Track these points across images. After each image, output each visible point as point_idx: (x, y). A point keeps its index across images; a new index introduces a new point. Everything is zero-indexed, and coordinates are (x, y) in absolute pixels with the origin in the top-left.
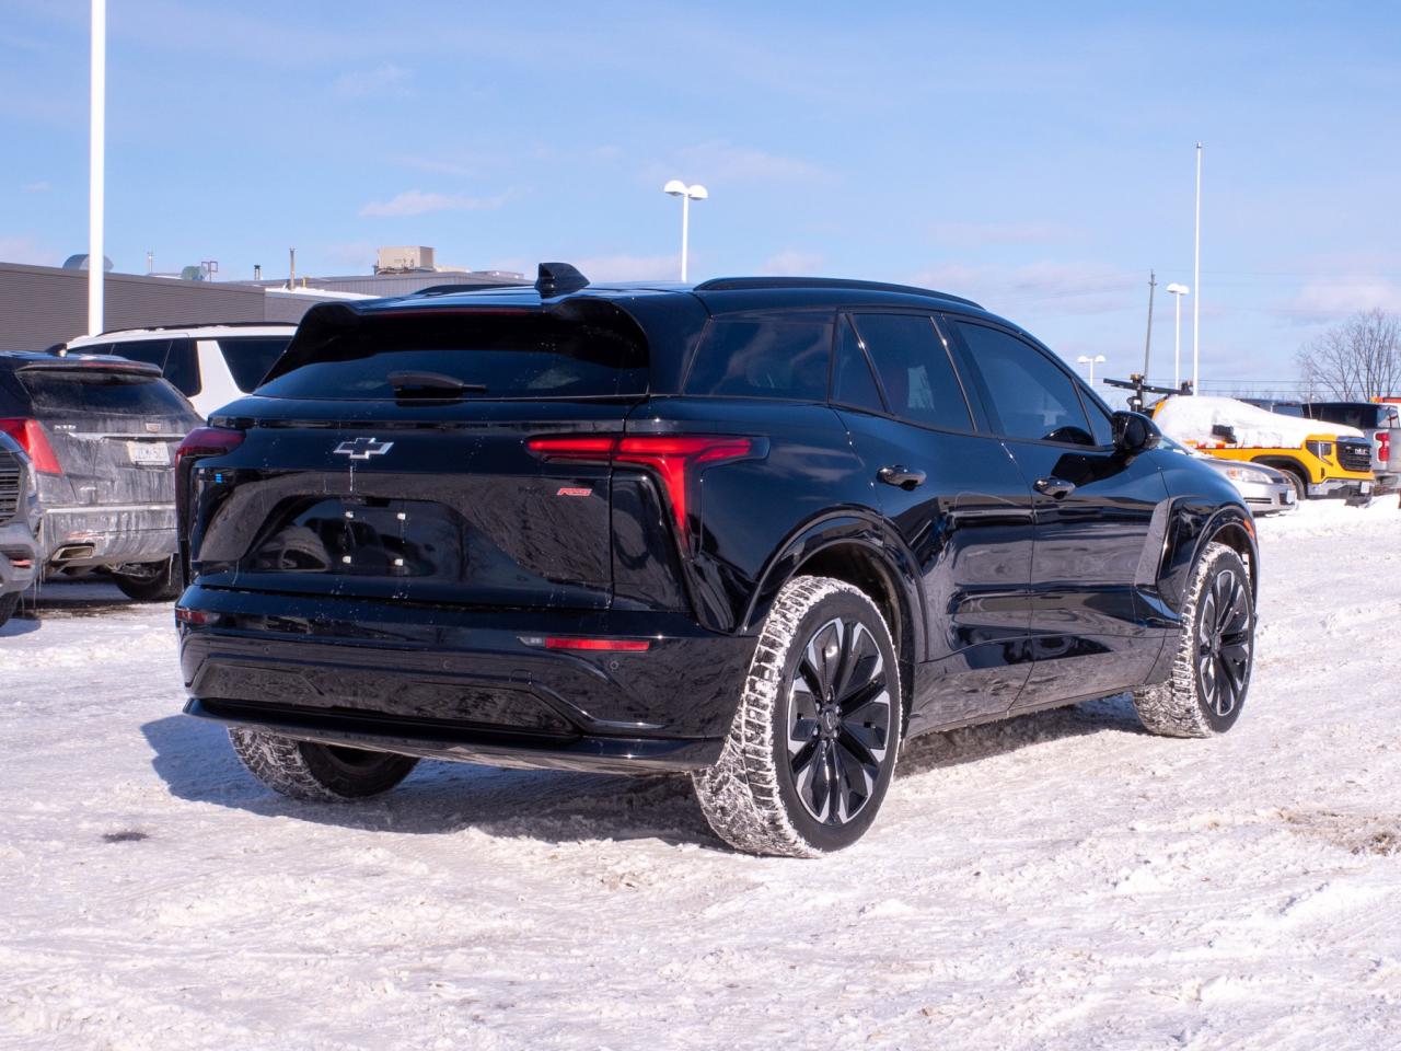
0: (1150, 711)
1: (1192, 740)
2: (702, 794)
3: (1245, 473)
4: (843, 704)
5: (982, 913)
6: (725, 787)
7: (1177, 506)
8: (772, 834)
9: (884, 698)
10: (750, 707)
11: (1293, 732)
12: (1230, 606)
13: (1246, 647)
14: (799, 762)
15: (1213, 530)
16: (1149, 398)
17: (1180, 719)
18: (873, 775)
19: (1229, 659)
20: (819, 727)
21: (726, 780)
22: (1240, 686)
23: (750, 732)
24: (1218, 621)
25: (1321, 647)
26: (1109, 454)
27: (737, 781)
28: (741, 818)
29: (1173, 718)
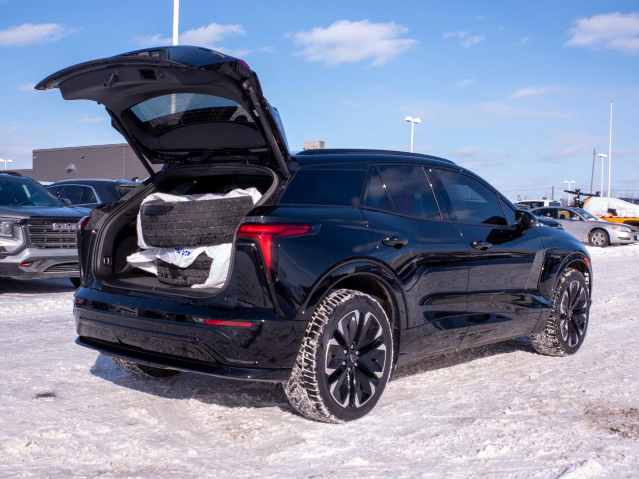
0: (537, 343)
1: (557, 357)
2: (287, 391)
3: (620, 228)
4: (360, 350)
5: (402, 468)
6: (295, 389)
7: (548, 252)
8: (317, 412)
9: (383, 347)
10: (307, 352)
11: (606, 355)
12: (577, 296)
13: (585, 316)
14: (331, 379)
15: (570, 261)
16: (582, 198)
17: (551, 348)
18: (376, 384)
19: (576, 320)
20: (346, 361)
21: (296, 386)
22: (581, 333)
23: (306, 364)
24: (571, 303)
25: (634, 307)
26: (514, 229)
27: (300, 387)
28: (304, 404)
29: (548, 347)
